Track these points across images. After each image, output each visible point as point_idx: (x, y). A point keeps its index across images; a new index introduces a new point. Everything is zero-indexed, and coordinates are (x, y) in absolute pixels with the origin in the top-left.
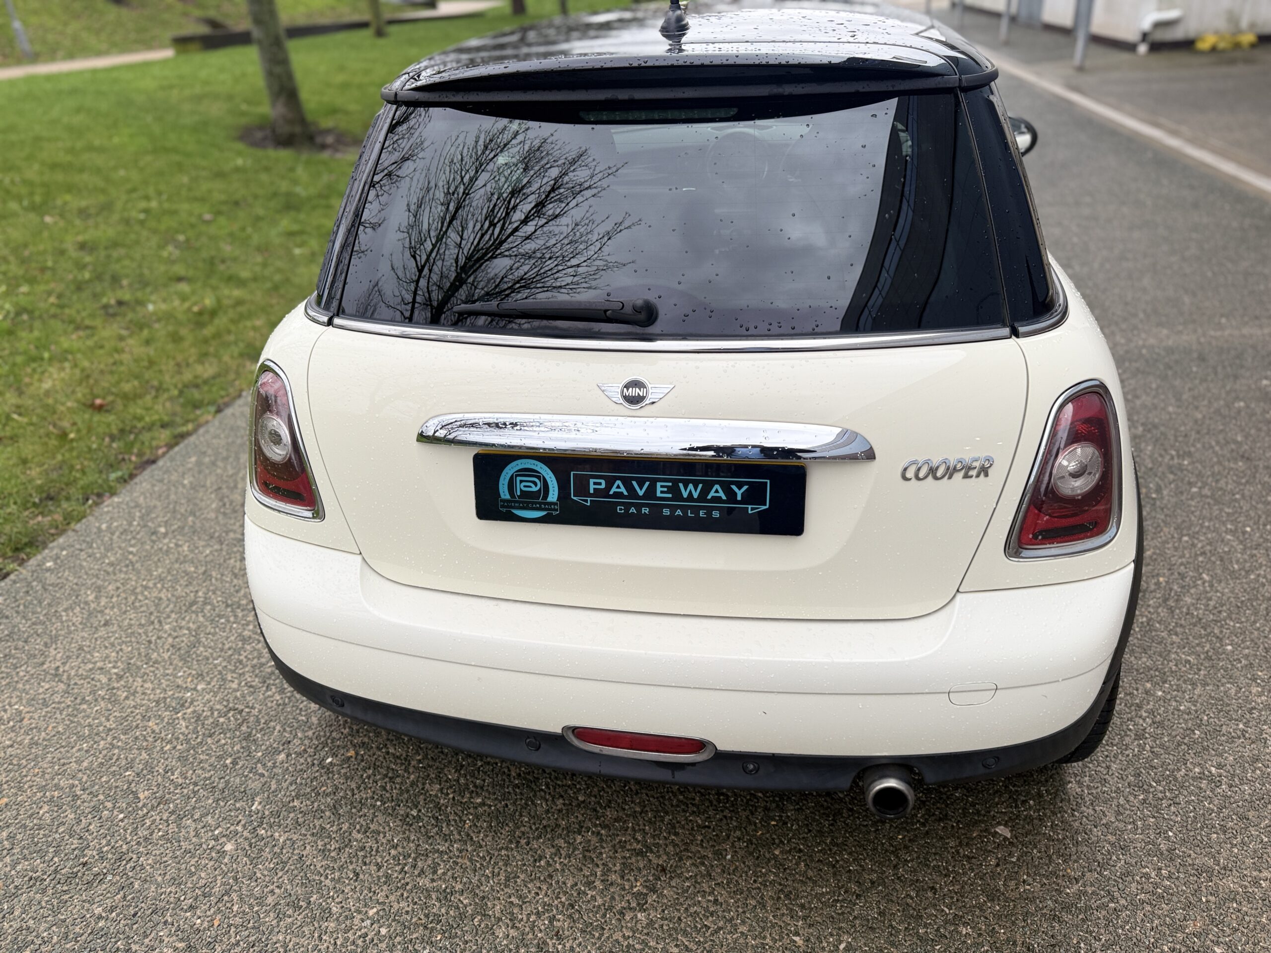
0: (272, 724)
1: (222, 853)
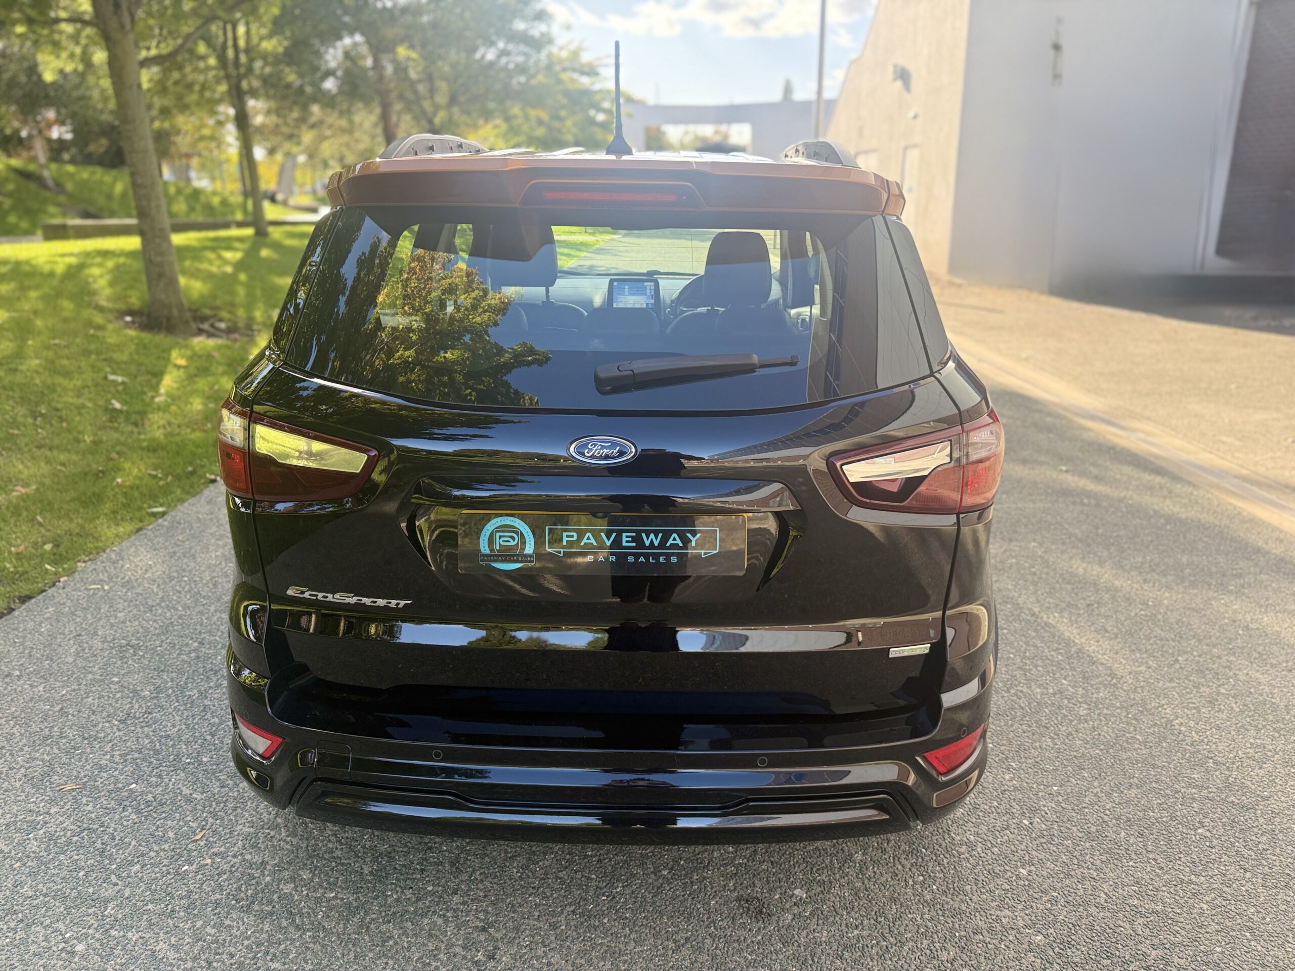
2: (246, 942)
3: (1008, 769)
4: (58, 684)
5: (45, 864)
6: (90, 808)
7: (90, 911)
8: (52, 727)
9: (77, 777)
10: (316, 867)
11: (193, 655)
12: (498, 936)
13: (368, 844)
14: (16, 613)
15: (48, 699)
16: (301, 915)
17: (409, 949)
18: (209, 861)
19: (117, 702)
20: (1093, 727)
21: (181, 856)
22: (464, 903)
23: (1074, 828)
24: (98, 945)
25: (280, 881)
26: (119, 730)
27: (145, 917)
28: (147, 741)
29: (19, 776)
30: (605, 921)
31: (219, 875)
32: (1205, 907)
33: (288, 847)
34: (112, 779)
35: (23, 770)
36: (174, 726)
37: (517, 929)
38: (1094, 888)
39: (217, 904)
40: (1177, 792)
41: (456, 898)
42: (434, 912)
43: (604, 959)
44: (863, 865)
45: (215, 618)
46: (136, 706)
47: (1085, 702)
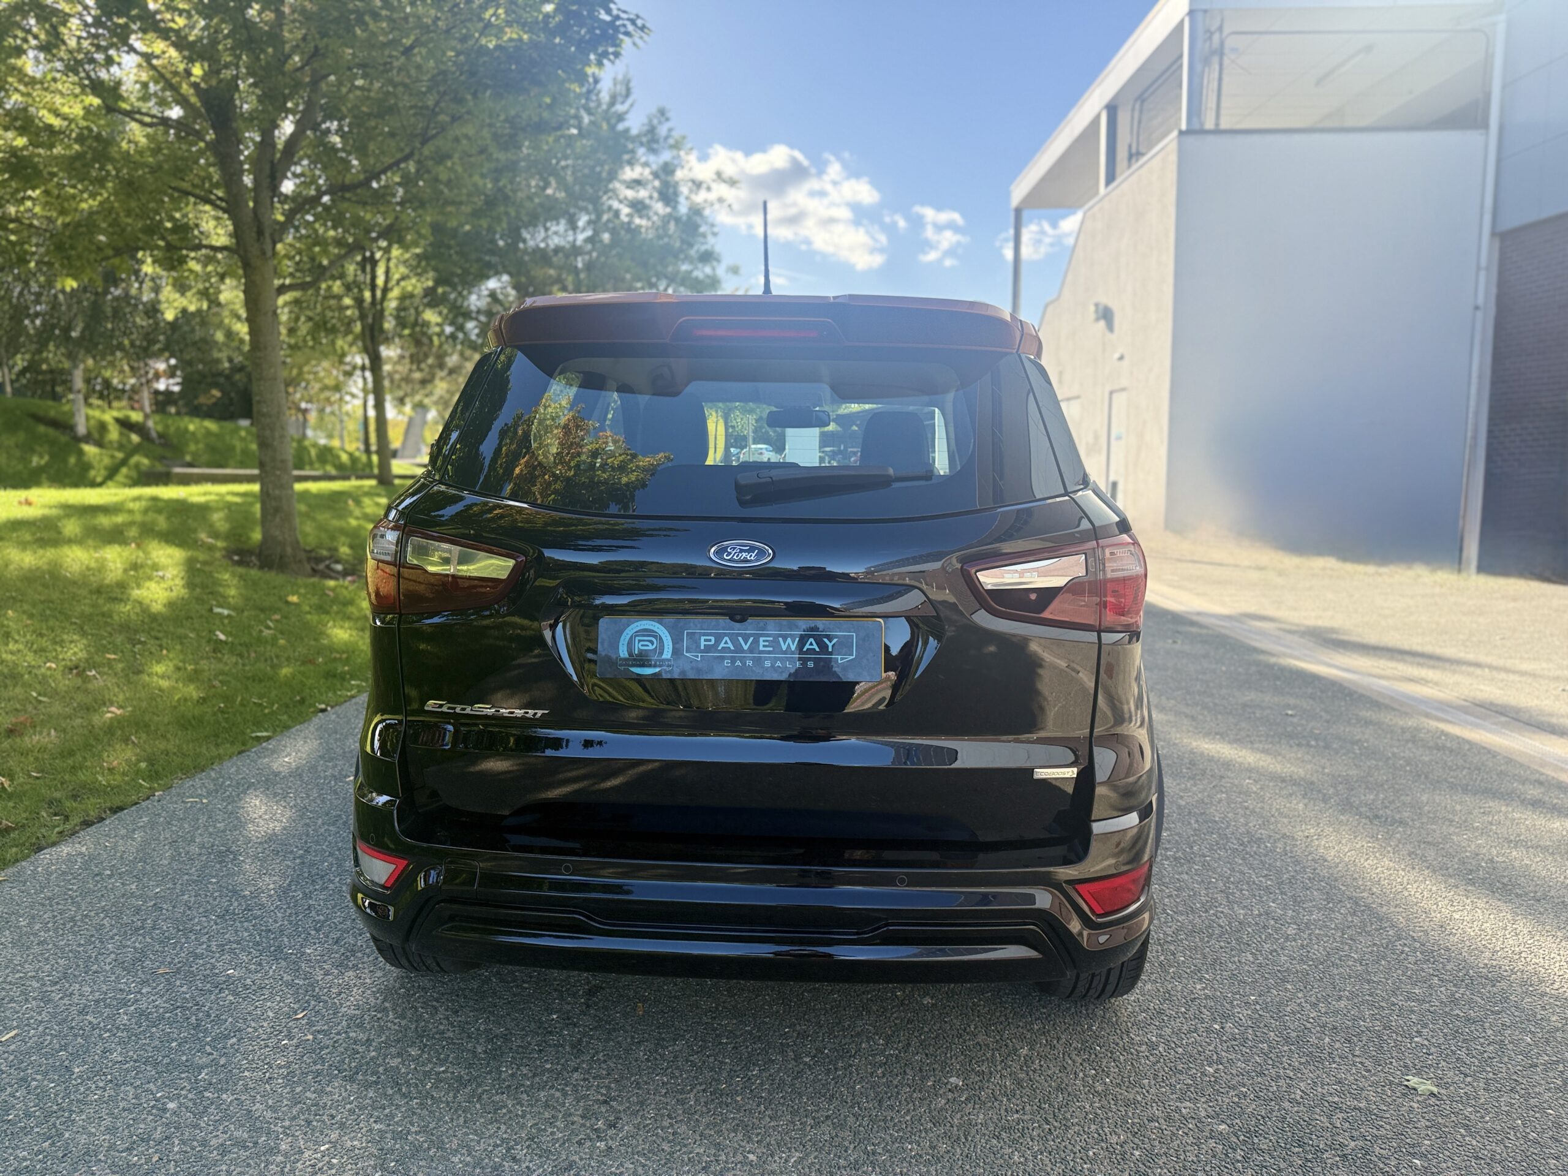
0: (223, 1017)
1: (165, 1110)
2: (348, 1106)
3: (1201, 980)
4: (151, 883)
5: (136, 1035)
6: (184, 989)
7: (183, 1075)
8: (145, 920)
9: (170, 963)
10: (425, 1046)
11: (298, 861)
12: (621, 1108)
13: (482, 1028)
14: (107, 822)
15: (141, 896)
16: (409, 1085)
17: (523, 1117)
18: (310, 1037)
19: (215, 899)
20: (1302, 945)
21: (281, 1032)
22: (585, 1080)
23: (1272, 1034)
24: (190, 1104)
25: (386, 1056)
26: (216, 924)
27: (241, 1082)
28: (246, 934)
29: (108, 961)
30: (739, 1099)
31: (321, 1049)
32: (1415, 1105)
33: (396, 1027)
34: (208, 966)
35: (113, 956)
36: (276, 921)
37: (642, 1103)
38: (1289, 1086)
39: (318, 1073)
40: (1394, 1005)
41: (576, 1075)
42: (552, 1087)
43: (735, 1131)
44: (1029, 1060)
45: (323, 830)
46: (236, 904)
47: (1295, 923)
